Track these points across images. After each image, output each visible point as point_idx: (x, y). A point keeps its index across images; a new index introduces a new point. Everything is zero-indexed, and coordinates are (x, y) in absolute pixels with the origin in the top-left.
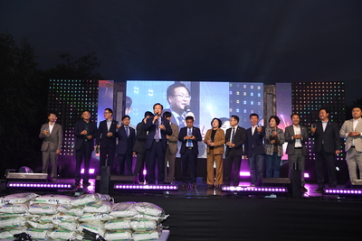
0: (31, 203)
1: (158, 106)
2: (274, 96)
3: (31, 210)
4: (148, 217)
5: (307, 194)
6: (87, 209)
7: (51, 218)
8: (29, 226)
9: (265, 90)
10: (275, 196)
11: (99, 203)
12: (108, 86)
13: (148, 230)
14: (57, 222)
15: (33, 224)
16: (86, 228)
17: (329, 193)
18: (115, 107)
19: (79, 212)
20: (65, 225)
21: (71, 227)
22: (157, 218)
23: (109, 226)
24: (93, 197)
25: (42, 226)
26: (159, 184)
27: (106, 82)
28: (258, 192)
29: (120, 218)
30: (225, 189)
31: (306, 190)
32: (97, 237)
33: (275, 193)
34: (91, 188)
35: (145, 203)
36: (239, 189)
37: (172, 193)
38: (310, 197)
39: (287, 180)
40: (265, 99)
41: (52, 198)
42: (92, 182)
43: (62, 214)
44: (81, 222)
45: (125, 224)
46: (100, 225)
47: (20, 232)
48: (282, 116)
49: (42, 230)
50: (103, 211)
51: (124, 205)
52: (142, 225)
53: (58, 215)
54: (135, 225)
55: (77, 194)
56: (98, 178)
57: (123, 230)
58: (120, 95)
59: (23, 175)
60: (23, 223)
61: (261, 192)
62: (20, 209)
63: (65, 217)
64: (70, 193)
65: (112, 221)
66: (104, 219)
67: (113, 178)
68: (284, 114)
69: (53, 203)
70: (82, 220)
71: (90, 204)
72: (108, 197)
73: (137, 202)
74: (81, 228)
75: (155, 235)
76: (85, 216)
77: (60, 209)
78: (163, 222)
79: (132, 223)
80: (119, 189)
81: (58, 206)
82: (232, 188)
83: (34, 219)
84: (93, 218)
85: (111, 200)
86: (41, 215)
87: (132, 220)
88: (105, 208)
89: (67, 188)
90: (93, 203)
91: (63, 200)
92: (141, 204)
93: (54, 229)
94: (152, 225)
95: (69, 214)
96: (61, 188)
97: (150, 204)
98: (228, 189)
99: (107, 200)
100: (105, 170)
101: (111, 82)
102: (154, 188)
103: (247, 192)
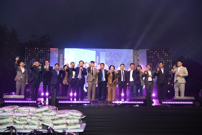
0: (16, 111)
1: (81, 62)
2: (138, 56)
3: (16, 114)
4: (75, 117)
5: (154, 104)
6: (44, 113)
7: (26, 118)
8: (15, 123)
9: (133, 53)
10: (138, 106)
11: (50, 110)
12: (56, 51)
13: (75, 124)
14: (29, 120)
15: (17, 121)
16: (44, 123)
17: (164, 104)
18: (59, 61)
19: (40, 115)
20: (33, 122)
21: (36, 122)
22: (80, 118)
23: (55, 122)
24: (47, 107)
25: (21, 122)
26: (81, 100)
27: (54, 49)
28: (130, 104)
29: (61, 118)
30: (114, 102)
32: (49, 128)
33: (138, 104)
34: (47, 103)
35: (74, 110)
36: (121, 102)
37: (88, 105)
38: (155, 106)
39: (144, 98)
40: (134, 57)
41: (26, 108)
42: (47, 100)
43: (31, 116)
44: (41, 120)
45: (64, 121)
46: (51, 121)
47: (10, 125)
48: (142, 66)
49: (21, 124)
50: (52, 115)
51: (63, 111)
52: (72, 121)
53: (30, 117)
54: (68, 121)
55: (39, 106)
56: (50, 98)
57: (63, 124)
58: (61, 55)
59: (12, 97)
60: (12, 121)
61: (131, 104)
62: (10, 114)
63: (33, 118)
64: (36, 106)
65: (57, 119)
66: (53, 119)
67: (58, 98)
69: (27, 110)
70: (42, 119)
71: (46, 111)
72: (55, 107)
73: (70, 110)
74: (41, 123)
75: (79, 126)
76: (43, 117)
77: (30, 114)
78: (83, 119)
79: (67, 120)
80: (61, 103)
81: (29, 112)
82: (117, 102)
83: (17, 119)
84: (47, 118)
85: (56, 109)
86: (21, 117)
87: (67, 119)
88: (53, 113)
89: (34, 103)
91: (32, 109)
92: (72, 111)
93: (27, 124)
94: (77, 121)
95: (35, 116)
96: (31, 103)
97: (76, 111)
98: (115, 102)
99: (54, 109)
100: (54, 93)
101: (57, 49)
102: (78, 102)
103: (125, 104)
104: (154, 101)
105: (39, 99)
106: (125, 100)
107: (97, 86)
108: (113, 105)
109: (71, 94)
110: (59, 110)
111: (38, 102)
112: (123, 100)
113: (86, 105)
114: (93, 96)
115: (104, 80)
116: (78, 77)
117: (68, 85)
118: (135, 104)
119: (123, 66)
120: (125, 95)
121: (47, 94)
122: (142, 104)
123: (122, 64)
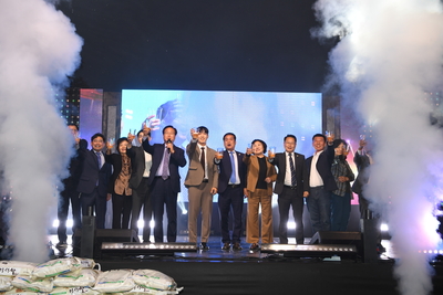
1: (169, 130)
4: (151, 292)
5: (385, 256)
6: (59, 281)
9: (324, 103)
10: (338, 259)
11: (77, 272)
12: (95, 97)
18: (105, 129)
19: (47, 286)
22: (165, 294)
24: (69, 262)
26: (169, 242)
27: (92, 91)
28: (313, 252)
29: (108, 294)
31: (383, 250)
33: (338, 254)
34: (69, 250)
35: (147, 271)
36: (286, 248)
37: (189, 255)
38: (390, 261)
39: (356, 235)
41: (5, 266)
42: (69, 240)
43: (19, 289)
48: (348, 141)
50: (83, 284)
51: (114, 274)
53: (14, 292)
56: (78, 234)
58: (112, 110)
61: (318, 252)
67: (99, 233)
68: (352, 139)
69: (5, 273)
71: (63, 274)
72: (91, 261)
73: (136, 269)
76: (55, 292)
77: (17, 281)
80: (109, 250)
81: (13, 277)
82: (276, 247)
84: (68, 294)
85: (96, 267)
88: (87, 278)
90: (69, 272)
91: (22, 269)
92: (141, 272)
95: (30, 289)
97: (154, 272)
99: (90, 268)
100: (89, 222)
101: (100, 92)
102: (162, 247)
103: (298, 252)
104: (385, 244)
106: (300, 242)
108: (265, 255)
109: (141, 224)
110: (103, 270)
112: (292, 240)
113: (183, 254)
114: (204, 229)
115: (238, 181)
117: (130, 197)
118: (330, 254)
119: (290, 140)
120: (300, 226)
121: (70, 223)
122: (349, 252)
123: (289, 136)
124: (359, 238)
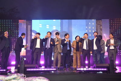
2: (101, 25)
9: (97, 23)
10: (102, 72)
11: (19, 78)
12: (24, 22)
18: (27, 33)
24: (16, 75)
27: (23, 21)
28: (93, 71)
30: (78, 69)
31: (117, 70)
33: (101, 71)
35: (41, 77)
36: (85, 69)
38: (119, 73)
39: (107, 65)
40: (97, 27)
51: (31, 78)
55: (8, 74)
56: (19, 66)
58: (29, 26)
61: (95, 71)
67: (26, 66)
68: (106, 34)
71: (14, 79)
72: (23, 75)
73: (37, 77)
80: (29, 71)
82: (82, 69)
85: (25, 76)
88: (22, 80)
89: (4, 71)
90: (16, 78)
91: (1, 77)
92: (39, 77)
98: (80, 69)
99: (22, 77)
100: (22, 62)
101: (25, 21)
103: (89, 70)
104: (117, 68)
105: (8, 68)
106: (89, 67)
107: (62, 55)
108: (78, 72)
110: (27, 77)
111: (7, 70)
112: (87, 67)
113: (53, 72)
116: (47, 47)
118: (99, 71)
120: (89, 62)
122: (105, 70)
123: (85, 34)
124: (108, 66)
